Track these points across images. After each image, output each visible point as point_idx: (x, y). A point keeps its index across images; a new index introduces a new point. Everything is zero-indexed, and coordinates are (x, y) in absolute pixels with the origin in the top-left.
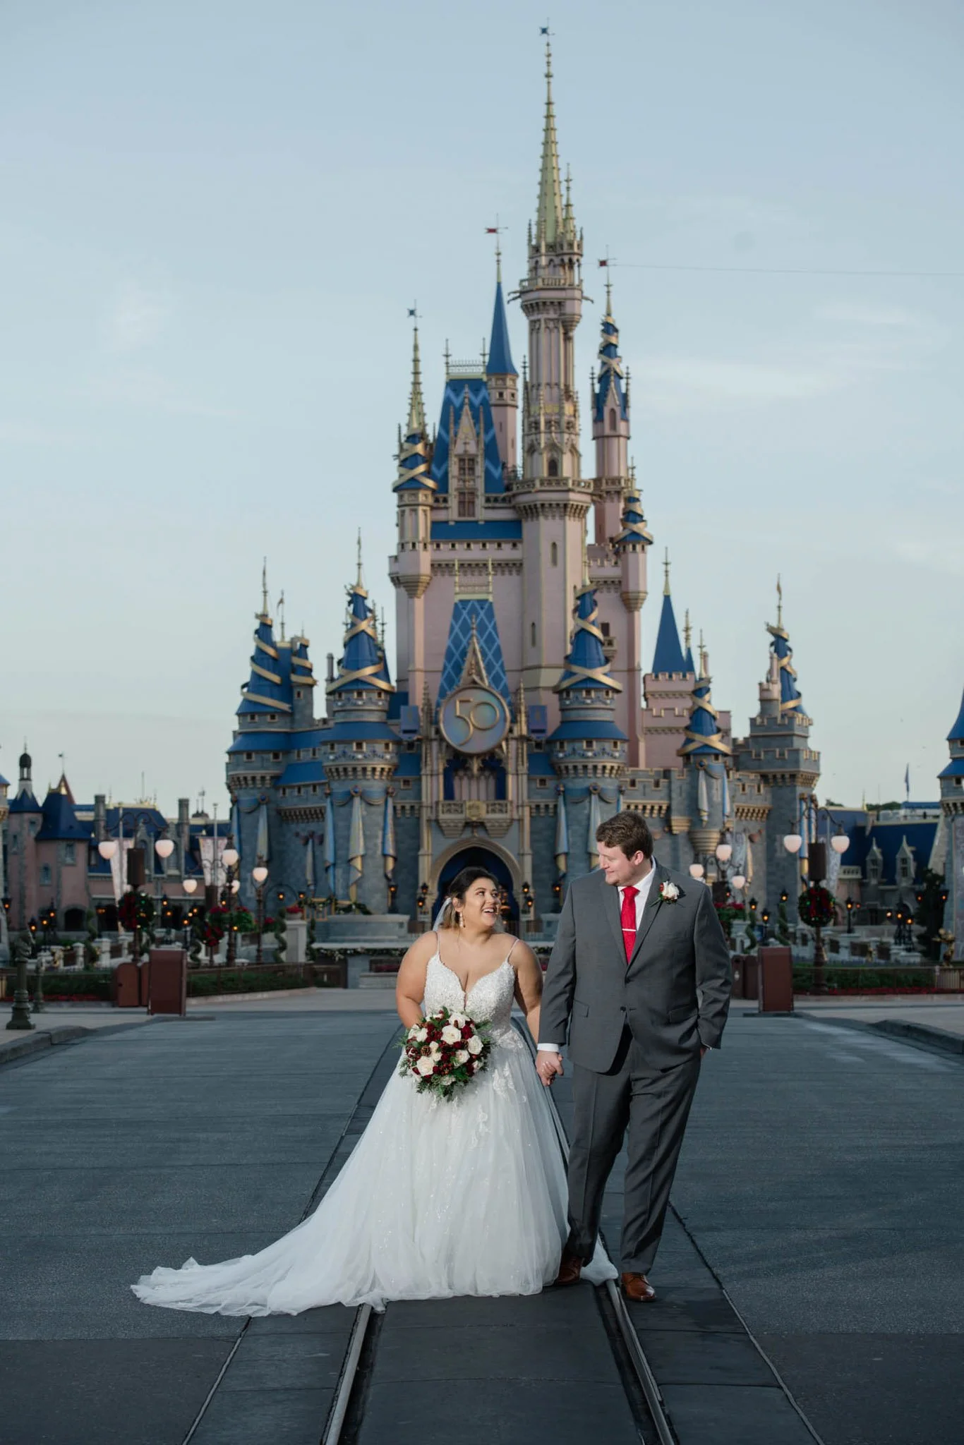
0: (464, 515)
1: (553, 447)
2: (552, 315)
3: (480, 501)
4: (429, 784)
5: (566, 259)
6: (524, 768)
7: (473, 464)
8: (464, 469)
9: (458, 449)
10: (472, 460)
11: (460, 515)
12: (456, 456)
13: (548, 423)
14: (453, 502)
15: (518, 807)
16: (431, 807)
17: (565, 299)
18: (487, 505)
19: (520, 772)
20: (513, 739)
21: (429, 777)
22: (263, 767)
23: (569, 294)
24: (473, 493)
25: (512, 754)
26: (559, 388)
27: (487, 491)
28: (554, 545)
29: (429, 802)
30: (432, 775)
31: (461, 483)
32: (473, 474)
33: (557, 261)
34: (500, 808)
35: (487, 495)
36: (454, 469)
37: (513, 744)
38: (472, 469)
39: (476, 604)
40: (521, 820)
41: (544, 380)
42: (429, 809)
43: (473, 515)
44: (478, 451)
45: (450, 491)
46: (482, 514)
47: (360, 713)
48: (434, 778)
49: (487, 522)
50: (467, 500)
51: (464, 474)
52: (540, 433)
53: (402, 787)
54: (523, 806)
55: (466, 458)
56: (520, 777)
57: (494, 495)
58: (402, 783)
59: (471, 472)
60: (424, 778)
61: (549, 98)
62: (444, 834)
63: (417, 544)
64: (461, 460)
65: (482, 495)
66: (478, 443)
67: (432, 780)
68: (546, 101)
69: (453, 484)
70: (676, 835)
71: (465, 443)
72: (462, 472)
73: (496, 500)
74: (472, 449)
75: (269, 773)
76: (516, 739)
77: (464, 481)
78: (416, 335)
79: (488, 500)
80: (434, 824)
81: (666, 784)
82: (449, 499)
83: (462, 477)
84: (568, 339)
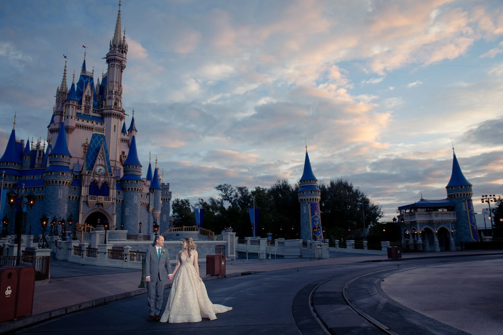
0: (86, 113)
1: (117, 99)
2: (118, 64)
3: (91, 110)
4: (84, 190)
5: (124, 50)
6: (115, 187)
7: (90, 99)
8: (87, 100)
9: (86, 93)
10: (90, 98)
11: (84, 112)
12: (85, 95)
13: (115, 92)
14: (83, 108)
15: (113, 199)
16: (85, 197)
17: (123, 60)
18: (93, 111)
19: (114, 188)
20: (112, 178)
21: (84, 187)
22: (10, 181)
23: (124, 59)
24: (89, 107)
25: (112, 182)
26: (118, 84)
27: (93, 107)
28: (115, 126)
29: (84, 195)
30: (85, 187)
31: (85, 103)
32: (90, 101)
33: (121, 50)
34: (108, 199)
35: (94, 109)
36: (84, 99)
37: (112, 179)
38: (89, 100)
39: (100, 135)
40: (113, 203)
41: (115, 81)
42: (84, 198)
43: (89, 113)
44: (92, 95)
45: (82, 105)
46: (92, 114)
47: (62, 163)
48: (86, 187)
49: (93, 116)
50: (87, 109)
51: (87, 101)
52: (113, 94)
53: (73, 190)
54: (114, 199)
55: (88, 97)
56: (114, 190)
57: (96, 109)
58: (73, 189)
59: (89, 101)
60: (83, 187)
61: (119, 10)
62: (88, 206)
63: (73, 117)
64: (86, 97)
65: (92, 108)
66: (92, 93)
67: (85, 188)
68: (118, 10)
69: (83, 103)
70: (150, 212)
71: (88, 92)
72: (86, 100)
73: (96, 111)
74: (90, 94)
75: (12, 183)
76: (113, 178)
77: (86, 103)
78: (66, 63)
79: (93, 110)
80: (85, 203)
81: (149, 197)
82: (82, 107)
83: (86, 102)
84: (122, 72)
